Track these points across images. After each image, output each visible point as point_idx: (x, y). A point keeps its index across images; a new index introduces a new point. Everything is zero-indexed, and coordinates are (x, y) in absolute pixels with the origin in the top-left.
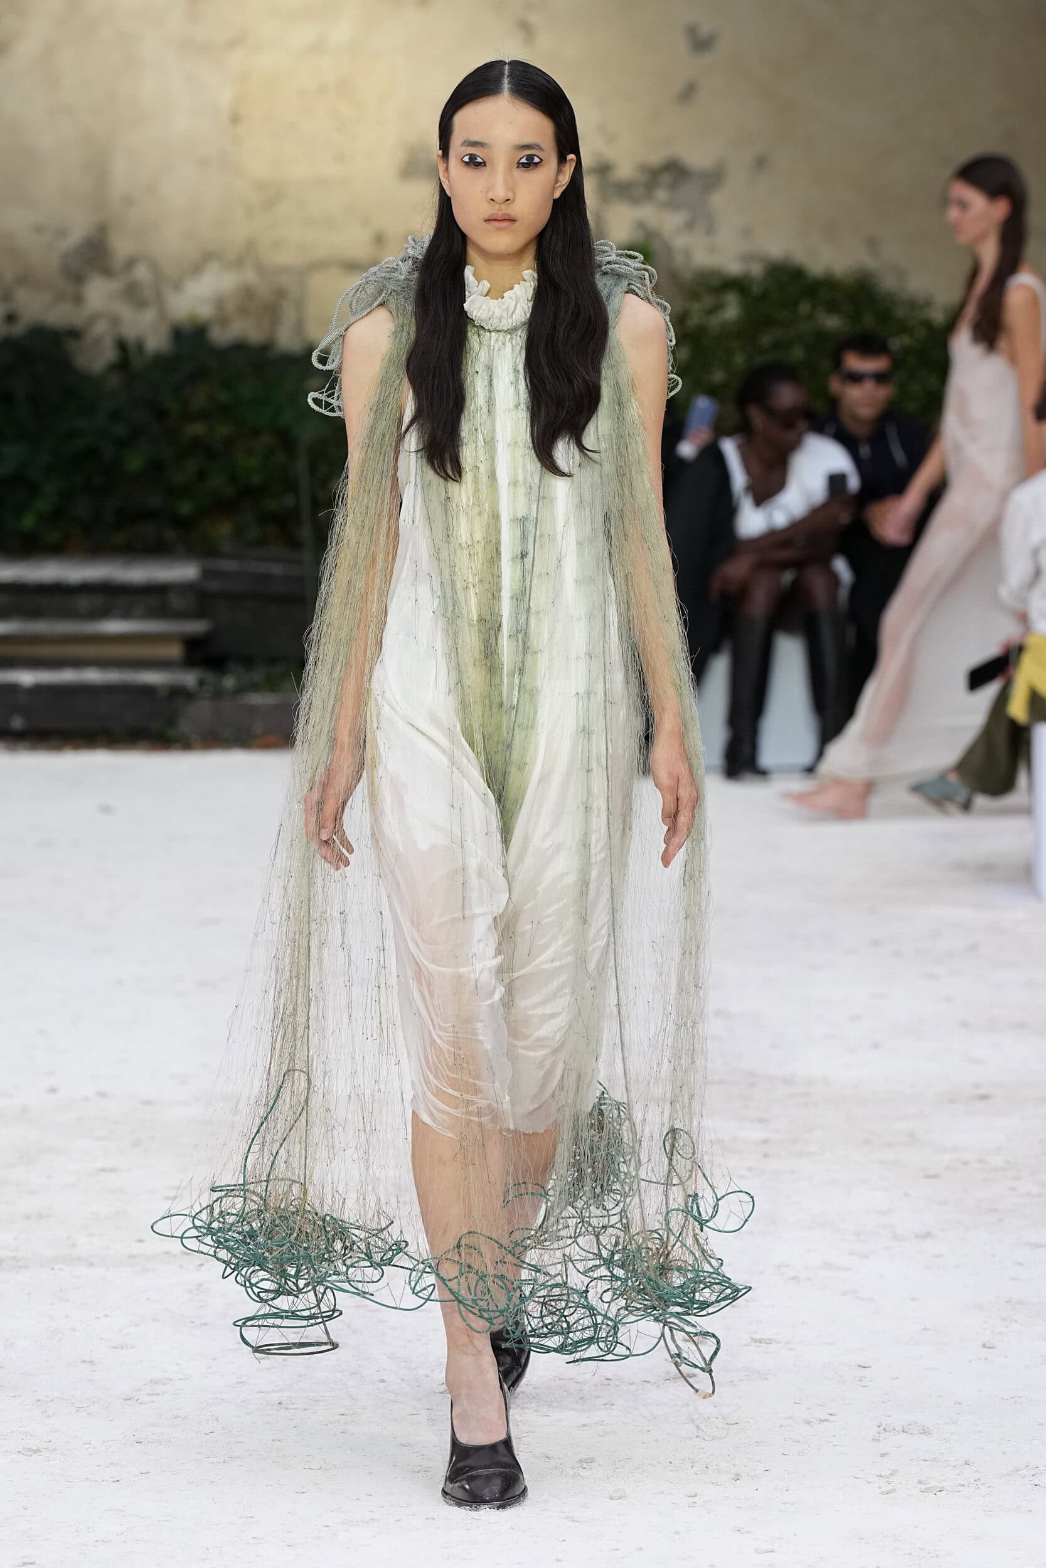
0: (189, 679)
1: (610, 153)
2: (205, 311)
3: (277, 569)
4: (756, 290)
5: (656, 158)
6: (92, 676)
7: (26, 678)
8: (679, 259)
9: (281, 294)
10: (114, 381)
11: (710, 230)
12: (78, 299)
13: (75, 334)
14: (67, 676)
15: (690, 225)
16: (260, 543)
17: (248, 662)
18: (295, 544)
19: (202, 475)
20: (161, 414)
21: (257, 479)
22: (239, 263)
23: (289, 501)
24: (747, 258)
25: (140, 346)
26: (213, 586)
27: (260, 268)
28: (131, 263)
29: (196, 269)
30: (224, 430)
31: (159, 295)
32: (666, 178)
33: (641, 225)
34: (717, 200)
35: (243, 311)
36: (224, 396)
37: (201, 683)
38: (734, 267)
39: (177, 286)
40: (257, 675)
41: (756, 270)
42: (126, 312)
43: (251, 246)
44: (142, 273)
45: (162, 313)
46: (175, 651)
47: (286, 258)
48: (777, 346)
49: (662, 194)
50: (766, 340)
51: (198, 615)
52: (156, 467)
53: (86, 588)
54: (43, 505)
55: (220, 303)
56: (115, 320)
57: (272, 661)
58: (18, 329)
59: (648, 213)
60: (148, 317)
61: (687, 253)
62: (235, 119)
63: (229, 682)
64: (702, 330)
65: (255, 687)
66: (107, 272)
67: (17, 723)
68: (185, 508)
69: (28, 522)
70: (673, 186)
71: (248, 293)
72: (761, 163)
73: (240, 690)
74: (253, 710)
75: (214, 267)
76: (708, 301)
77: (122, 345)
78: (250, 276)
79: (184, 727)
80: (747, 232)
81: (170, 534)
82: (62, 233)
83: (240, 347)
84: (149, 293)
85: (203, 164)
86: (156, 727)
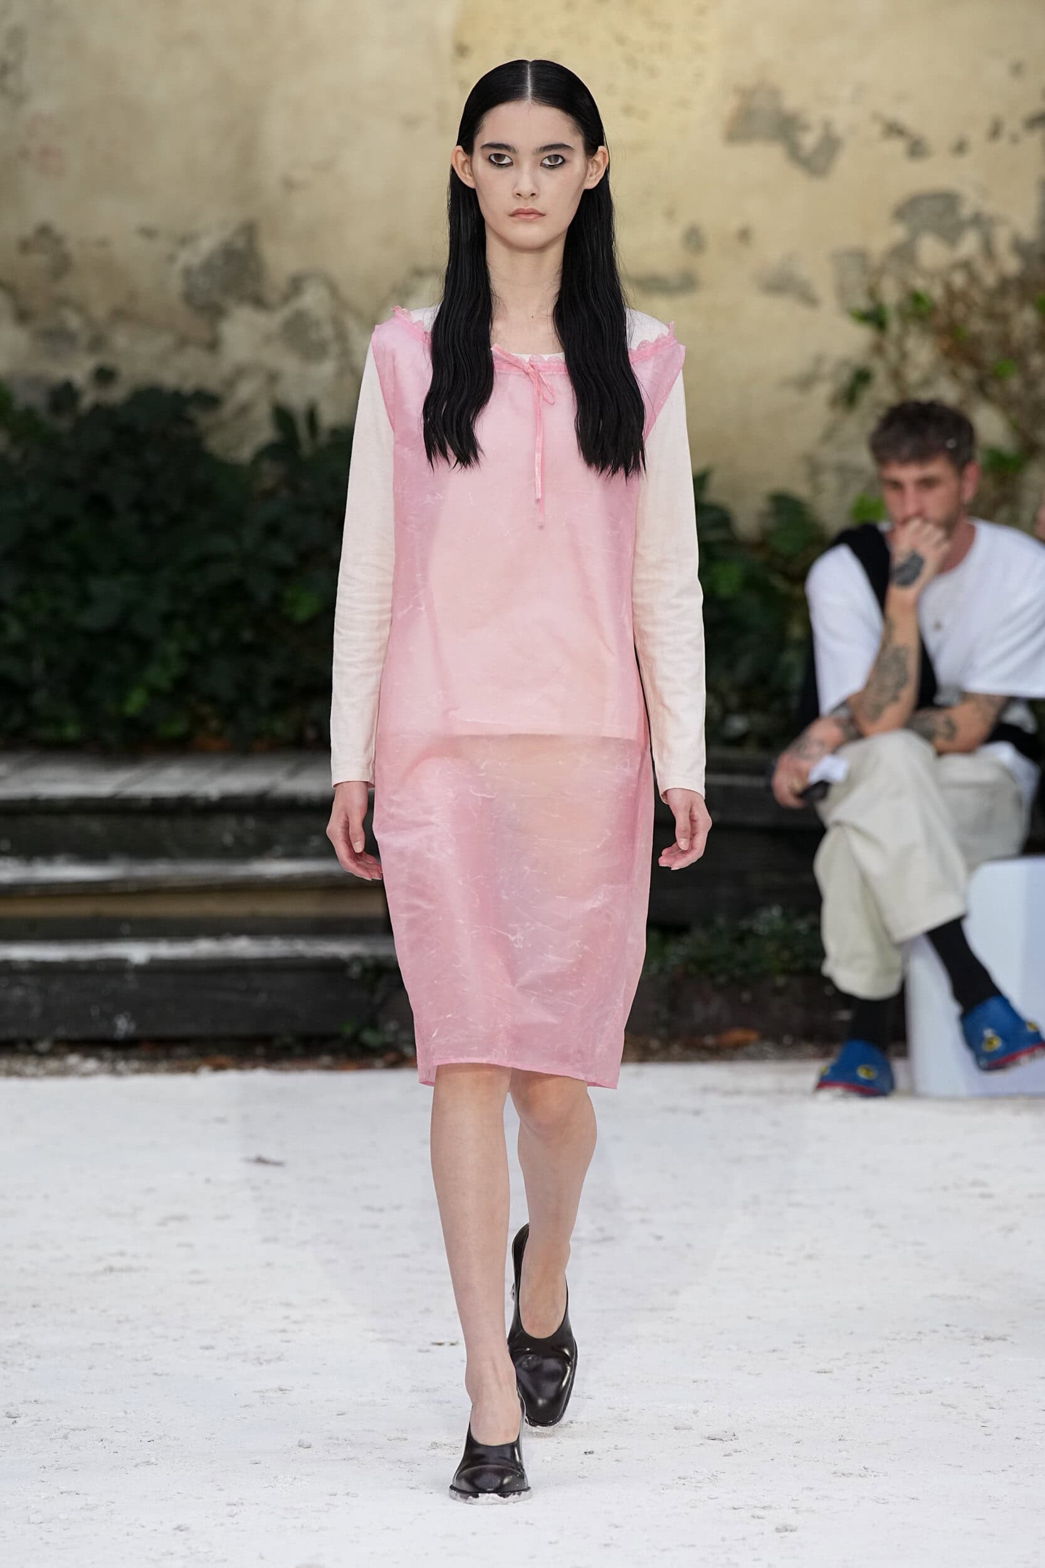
6: (242, 947)
7: (138, 953)
10: (270, 474)
12: (213, 345)
13: (208, 400)
14: (204, 948)
25: (312, 417)
28: (296, 285)
29: (402, 293)
31: (342, 336)
42: (289, 364)
44: (313, 299)
45: (347, 365)
53: (229, 806)
54: (158, 676)
56: (273, 378)
58: (117, 394)
60: (326, 369)
62: (461, 50)
66: (259, 302)
67: (123, 1026)
69: (136, 702)
77: (282, 417)
79: (391, 1026)
82: (185, 240)
84: (327, 331)
85: (410, 122)
86: (348, 1030)
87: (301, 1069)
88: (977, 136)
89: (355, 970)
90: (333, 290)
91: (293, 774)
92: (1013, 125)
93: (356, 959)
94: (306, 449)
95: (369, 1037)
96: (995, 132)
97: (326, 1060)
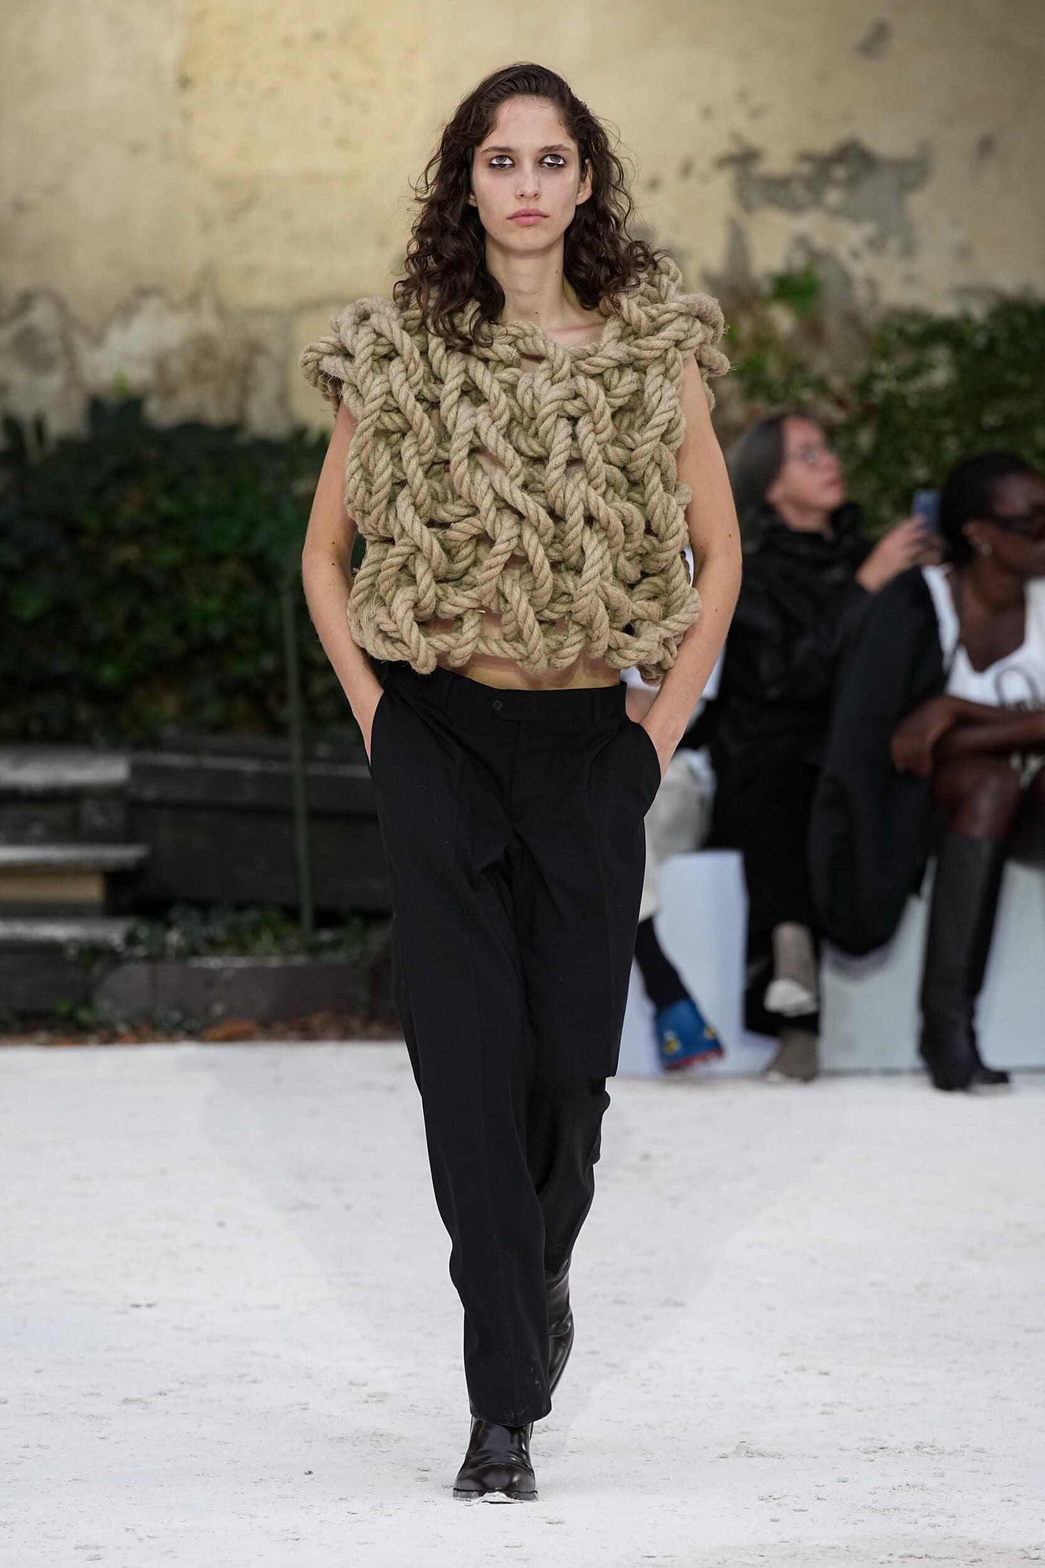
0: (113, 933)
1: (755, 136)
2: (138, 375)
3: (250, 766)
4: (980, 340)
5: (825, 142)
8: (861, 294)
9: (255, 348)
11: (908, 250)
15: (876, 244)
16: (219, 728)
17: (204, 907)
18: (278, 729)
19: (134, 623)
20: (73, 531)
21: (218, 631)
22: (193, 301)
23: (268, 662)
24: (962, 292)
25: (39, 427)
26: (150, 793)
27: (221, 311)
28: (26, 301)
29: (127, 311)
30: (169, 555)
31: (69, 350)
32: (840, 172)
33: (802, 242)
34: (918, 203)
35: (196, 375)
36: (166, 504)
37: (131, 940)
38: (945, 308)
39: (98, 339)
40: (218, 930)
41: (978, 311)
42: (18, 375)
43: (208, 274)
44: (42, 316)
45: (74, 378)
46: (92, 891)
47: (262, 294)
48: (1009, 426)
49: (834, 197)
50: (991, 419)
51: (128, 838)
52: (64, 610)
55: (160, 364)
56: (2, 389)
57: (240, 907)
59: (811, 224)
60: (54, 381)
61: (872, 284)
62: (184, 83)
63: (174, 937)
64: (895, 400)
65: (215, 946)
68: (109, 674)
70: (852, 183)
71: (204, 347)
72: (986, 146)
73: (193, 951)
74: (210, 979)
75: (153, 305)
76: (905, 359)
77: (11, 428)
78: (208, 322)
79: (104, 1005)
80: (964, 253)
81: (83, 713)
83: (192, 428)
84: (54, 346)
85: (136, 149)
86: (63, 1008)
87: (21, 1044)
88: (669, 173)
89: (72, 952)
90: (61, 306)
91: (17, 764)
92: (703, 164)
93: (74, 941)
94: (34, 455)
95: (84, 1016)
96: (686, 170)
97: (43, 1036)
